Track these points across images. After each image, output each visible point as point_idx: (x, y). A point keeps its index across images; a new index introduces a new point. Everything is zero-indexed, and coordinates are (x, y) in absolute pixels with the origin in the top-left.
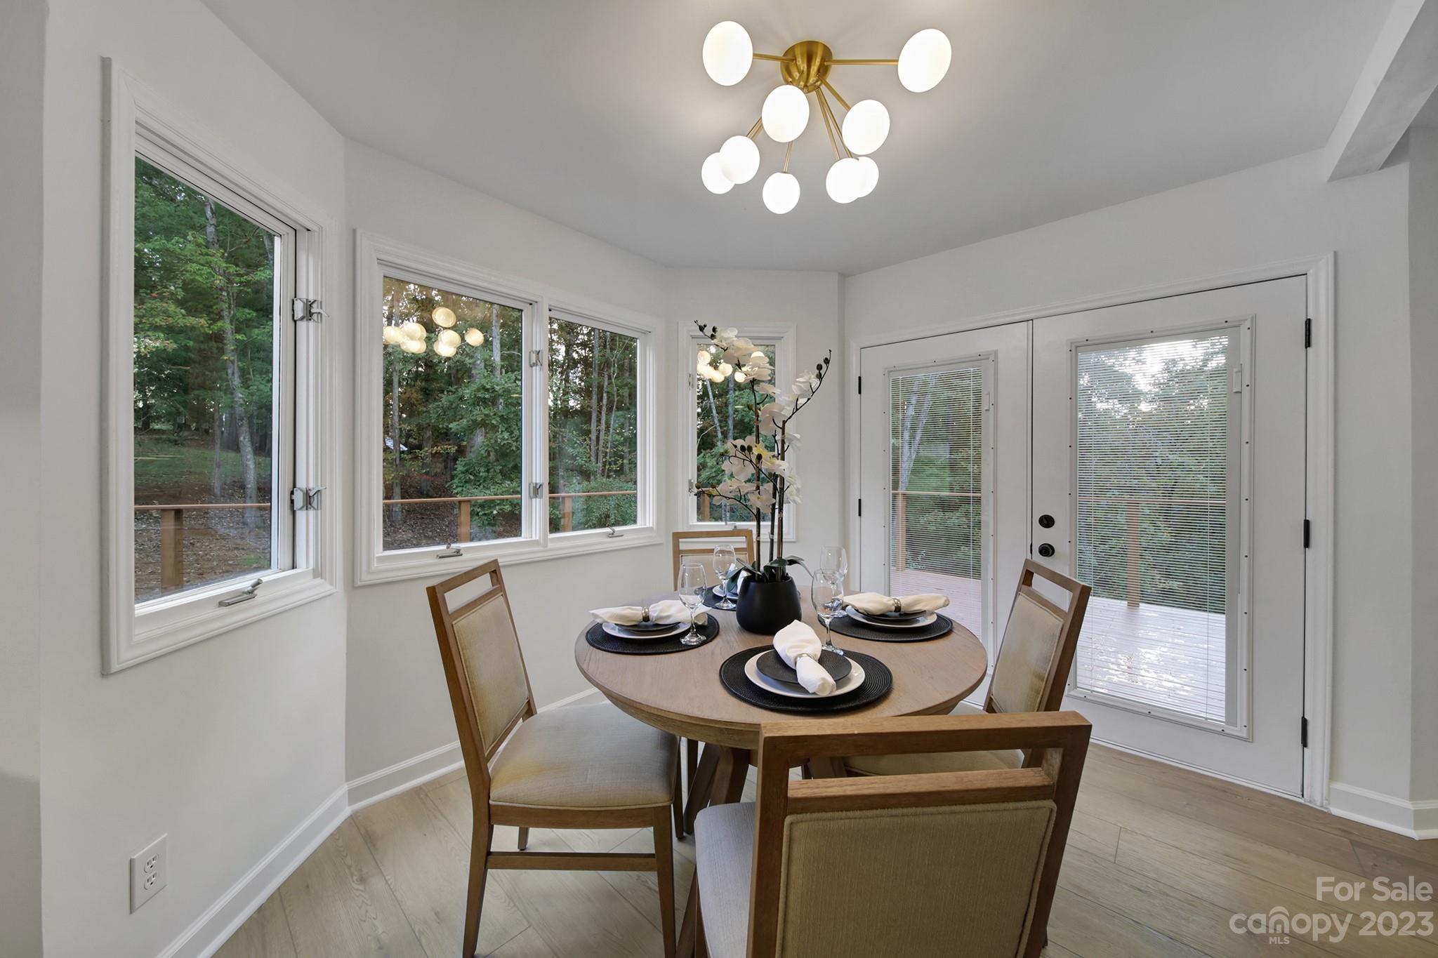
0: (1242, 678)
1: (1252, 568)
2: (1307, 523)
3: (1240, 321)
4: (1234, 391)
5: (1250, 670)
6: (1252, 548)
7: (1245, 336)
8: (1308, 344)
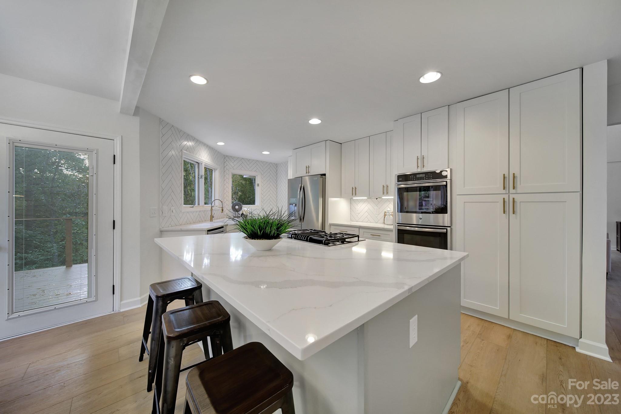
0: (94, 279)
1: (97, 239)
2: (114, 221)
3: (93, 150)
4: (91, 175)
5: (96, 276)
6: (97, 231)
7: (95, 156)
8: (114, 163)
